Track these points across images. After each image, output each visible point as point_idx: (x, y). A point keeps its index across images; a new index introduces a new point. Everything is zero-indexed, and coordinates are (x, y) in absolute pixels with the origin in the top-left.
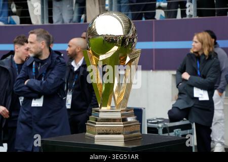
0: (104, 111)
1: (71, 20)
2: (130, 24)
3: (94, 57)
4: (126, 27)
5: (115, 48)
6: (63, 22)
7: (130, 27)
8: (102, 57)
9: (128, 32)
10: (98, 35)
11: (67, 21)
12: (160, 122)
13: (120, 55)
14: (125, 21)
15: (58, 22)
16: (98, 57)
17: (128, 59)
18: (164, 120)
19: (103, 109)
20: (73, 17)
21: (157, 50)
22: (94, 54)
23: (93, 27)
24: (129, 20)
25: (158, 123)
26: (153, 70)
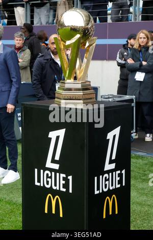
0: (69, 83)
1: (47, 23)
2: (90, 18)
3: (62, 42)
4: (86, 20)
5: (78, 36)
6: (41, 24)
7: (89, 20)
8: (68, 43)
9: (88, 24)
10: (65, 26)
11: (44, 23)
12: (111, 98)
13: (82, 41)
14: (86, 16)
15: (37, 23)
16: (65, 42)
17: (87, 44)
18: (114, 96)
19: (68, 81)
20: (49, 20)
21: (110, 45)
22: (62, 40)
23: (62, 20)
24: (89, 15)
25: (109, 98)
26: (106, 60)
